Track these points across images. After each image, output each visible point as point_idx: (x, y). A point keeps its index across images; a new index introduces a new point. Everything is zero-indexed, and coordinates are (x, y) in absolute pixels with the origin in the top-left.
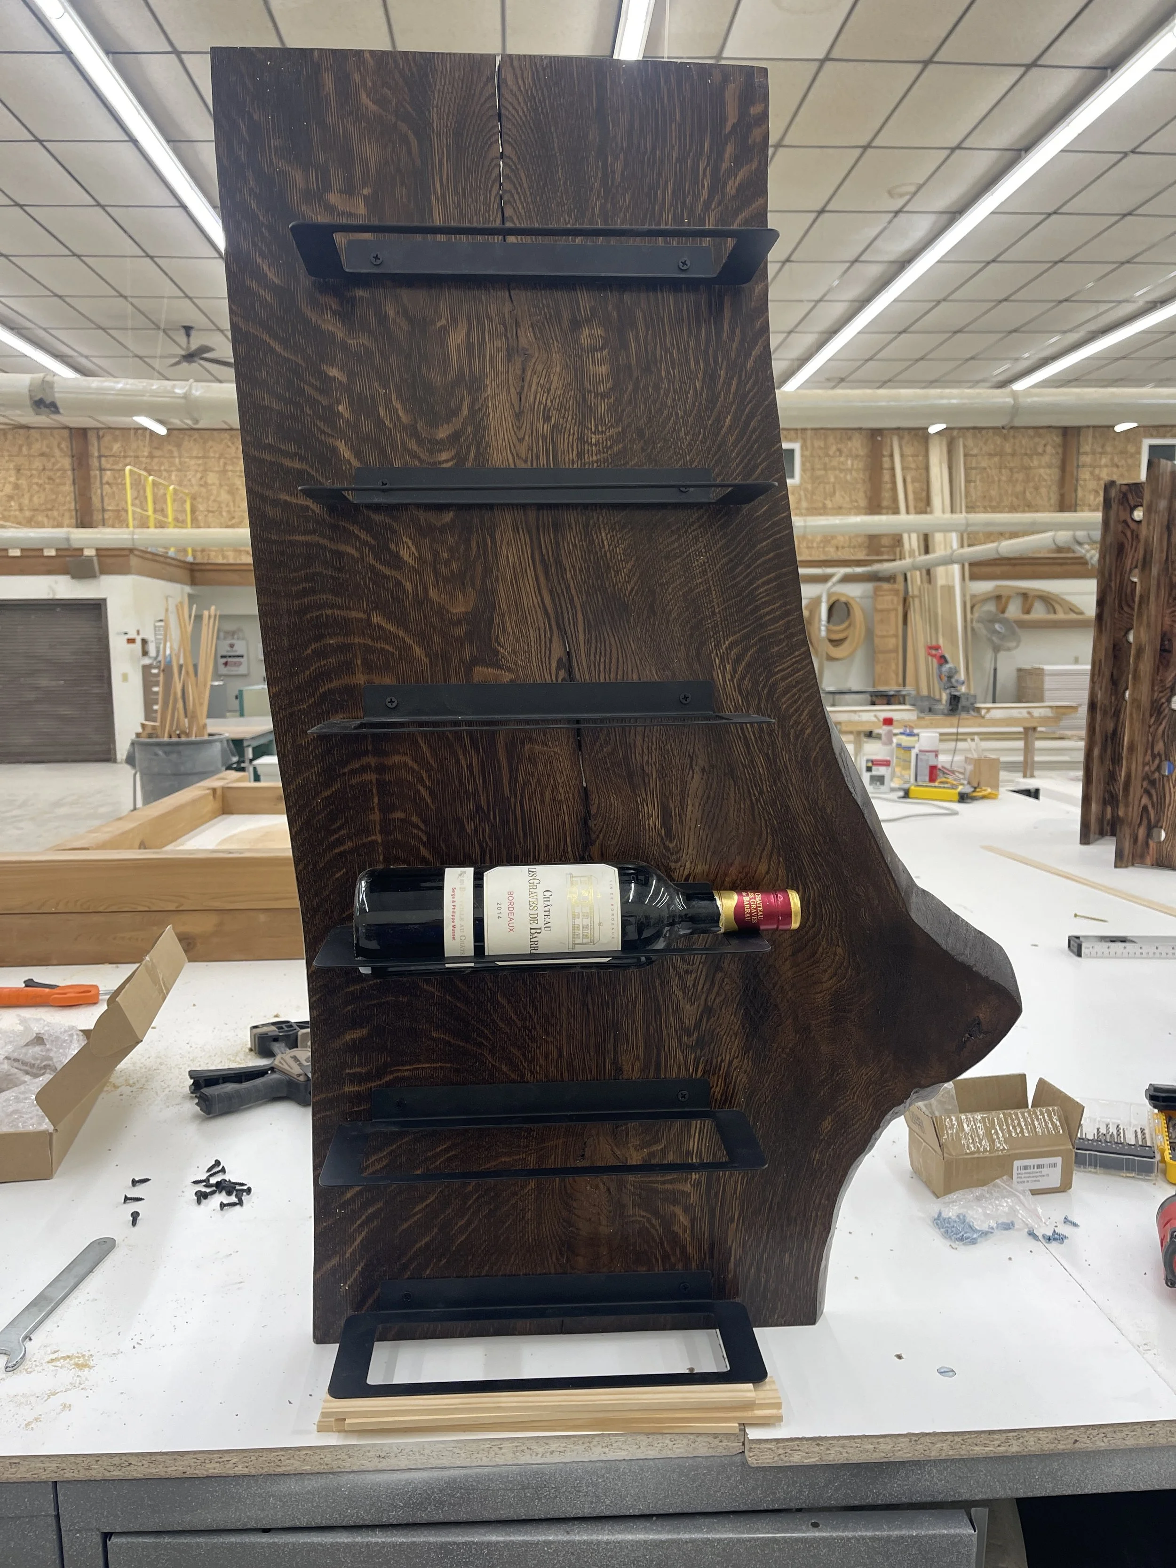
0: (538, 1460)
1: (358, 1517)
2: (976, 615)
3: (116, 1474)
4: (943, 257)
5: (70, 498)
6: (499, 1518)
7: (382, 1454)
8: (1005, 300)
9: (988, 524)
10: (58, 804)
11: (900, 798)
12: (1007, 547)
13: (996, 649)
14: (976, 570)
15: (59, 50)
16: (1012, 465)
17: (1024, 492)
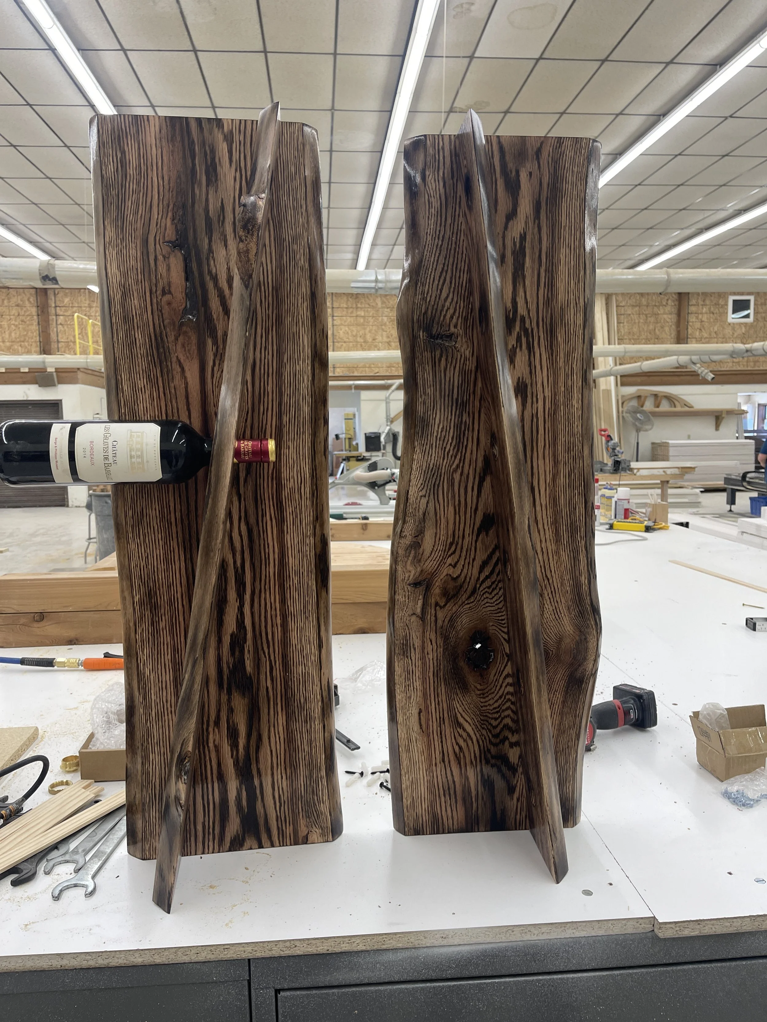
0: (535, 938)
1: (428, 975)
2: (625, 409)
3: (288, 952)
4: (608, 182)
5: (36, 334)
6: (511, 973)
7: (444, 936)
8: (646, 209)
9: (638, 351)
10: (34, 535)
11: (607, 529)
12: (647, 365)
13: (638, 430)
14: (624, 379)
15: (47, 48)
16: (647, 312)
17: (655, 329)
